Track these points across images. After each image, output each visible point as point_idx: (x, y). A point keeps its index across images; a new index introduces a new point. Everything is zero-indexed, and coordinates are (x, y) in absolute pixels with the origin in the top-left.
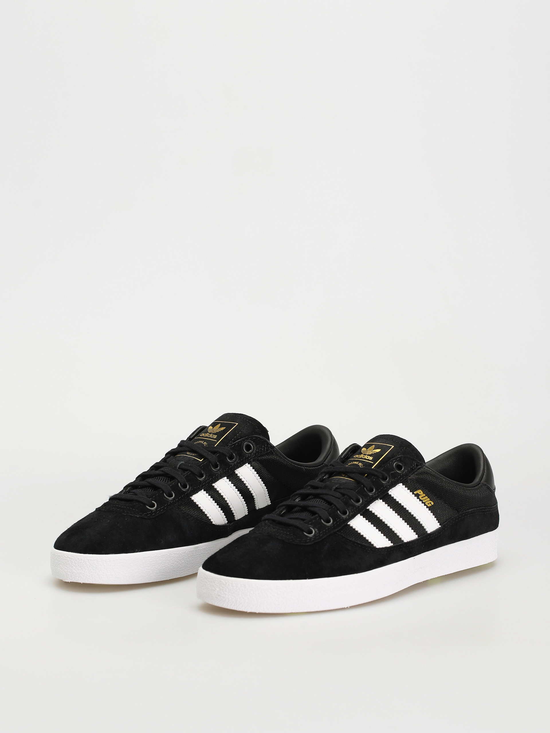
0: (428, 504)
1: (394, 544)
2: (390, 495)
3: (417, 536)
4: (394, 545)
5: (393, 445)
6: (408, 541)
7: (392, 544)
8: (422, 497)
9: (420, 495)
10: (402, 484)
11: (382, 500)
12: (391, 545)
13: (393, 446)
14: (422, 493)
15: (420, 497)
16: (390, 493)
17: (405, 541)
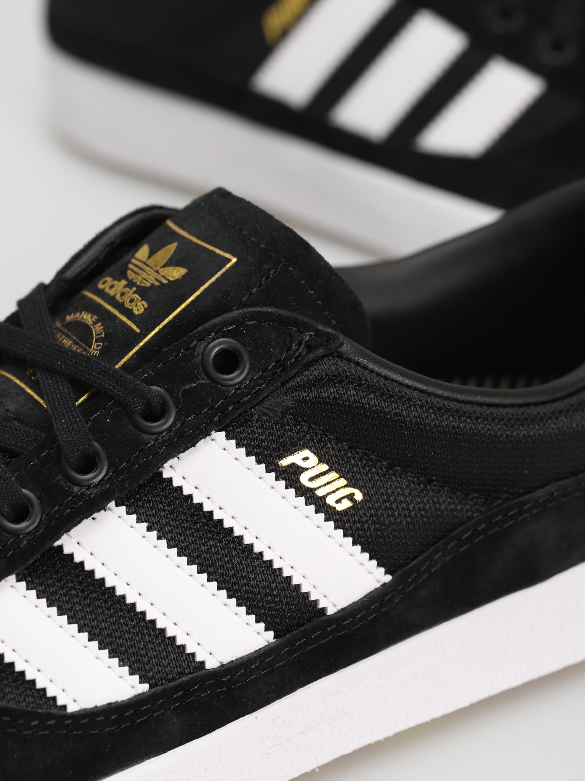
0: (338, 501)
1: (151, 687)
2: (170, 481)
3: (271, 634)
4: (153, 690)
5: (235, 256)
6: (225, 662)
7: (145, 687)
8: (311, 479)
9: (306, 469)
10: (223, 433)
11: (123, 509)
12: (140, 691)
13: (234, 260)
14: (314, 459)
15: (304, 479)
16: (166, 474)
17: (211, 664)
